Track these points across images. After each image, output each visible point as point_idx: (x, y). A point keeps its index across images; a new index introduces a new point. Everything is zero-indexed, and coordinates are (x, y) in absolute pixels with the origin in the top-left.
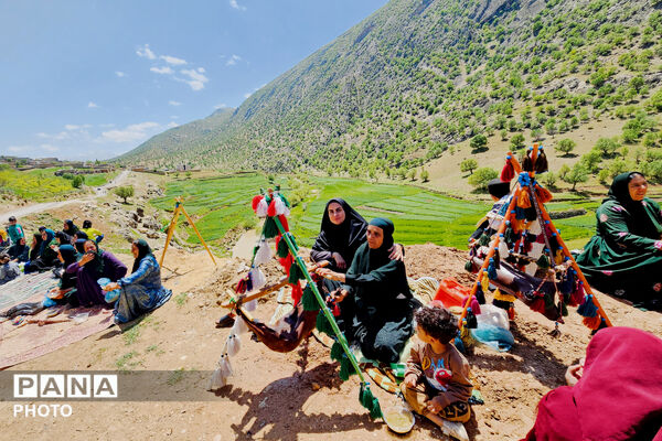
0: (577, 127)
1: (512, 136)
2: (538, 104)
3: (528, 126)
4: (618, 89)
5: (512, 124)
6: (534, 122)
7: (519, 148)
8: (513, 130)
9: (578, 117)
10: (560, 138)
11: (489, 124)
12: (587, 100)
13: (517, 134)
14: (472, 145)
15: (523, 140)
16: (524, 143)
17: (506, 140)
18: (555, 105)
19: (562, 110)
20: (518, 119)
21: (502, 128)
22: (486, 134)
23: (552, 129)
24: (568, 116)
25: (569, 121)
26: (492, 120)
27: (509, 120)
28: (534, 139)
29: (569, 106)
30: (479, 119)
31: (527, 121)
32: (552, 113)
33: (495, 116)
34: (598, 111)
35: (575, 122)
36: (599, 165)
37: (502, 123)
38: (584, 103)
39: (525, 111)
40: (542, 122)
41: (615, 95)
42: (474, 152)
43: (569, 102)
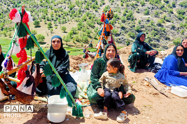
0: (66, 23)
1: (48, 22)
2: (55, 12)
3: (53, 20)
4: (75, 12)
5: (48, 18)
6: (55, 19)
7: (50, 27)
8: (48, 20)
9: (66, 19)
10: (62, 25)
11: (40, 17)
12: (69, 14)
13: (49, 22)
14: (34, 24)
15: (51, 25)
16: (52, 26)
17: (46, 24)
18: (60, 13)
19: (62, 16)
20: (49, 16)
21: (44, 19)
22: (39, 20)
23: (60, 22)
24: (64, 18)
25: (64, 20)
26: (41, 15)
27: (47, 16)
28: (55, 25)
29: (64, 15)
30: (36, 14)
31: (52, 18)
32: (60, 16)
33: (42, 13)
34: (71, 18)
35: (66, 20)
36: (72, 36)
37: (44, 16)
38: (68, 15)
39: (52, 14)
40: (57, 19)
41: (75, 13)
42: (36, 27)
43: (64, 13)
